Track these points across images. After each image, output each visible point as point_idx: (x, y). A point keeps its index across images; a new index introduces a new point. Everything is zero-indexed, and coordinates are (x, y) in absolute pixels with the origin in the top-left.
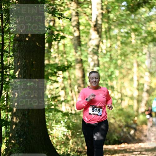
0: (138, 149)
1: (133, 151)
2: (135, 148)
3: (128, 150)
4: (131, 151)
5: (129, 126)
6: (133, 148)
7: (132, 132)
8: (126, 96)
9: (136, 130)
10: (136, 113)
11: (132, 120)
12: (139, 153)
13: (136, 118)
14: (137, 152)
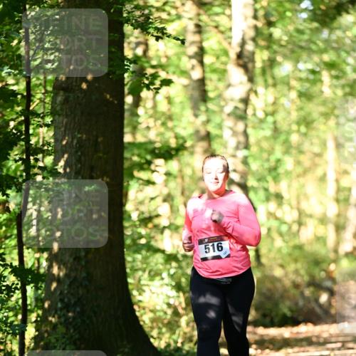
0: (338, 336)
1: (326, 342)
2: (331, 336)
3: (314, 339)
4: (321, 340)
5: (316, 285)
6: (325, 335)
7: (324, 298)
8: (311, 216)
9: (332, 293)
10: (332, 255)
11: (324, 270)
12: (339, 345)
13: (332, 267)
14: (335, 342)
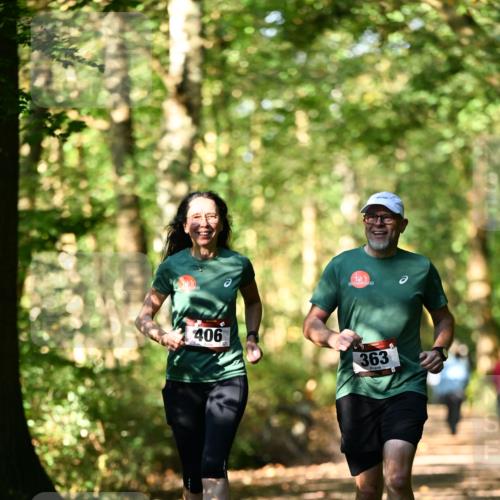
0: (319, 481)
1: (302, 491)
2: (310, 482)
3: (286, 487)
4: (296, 490)
5: (289, 411)
6: (301, 481)
7: (299, 428)
9: (309, 422)
11: (299, 390)
12: (320, 495)
13: (311, 385)
14: (315, 491)
